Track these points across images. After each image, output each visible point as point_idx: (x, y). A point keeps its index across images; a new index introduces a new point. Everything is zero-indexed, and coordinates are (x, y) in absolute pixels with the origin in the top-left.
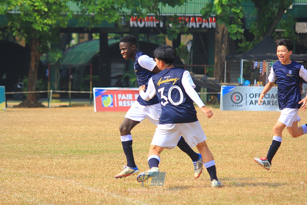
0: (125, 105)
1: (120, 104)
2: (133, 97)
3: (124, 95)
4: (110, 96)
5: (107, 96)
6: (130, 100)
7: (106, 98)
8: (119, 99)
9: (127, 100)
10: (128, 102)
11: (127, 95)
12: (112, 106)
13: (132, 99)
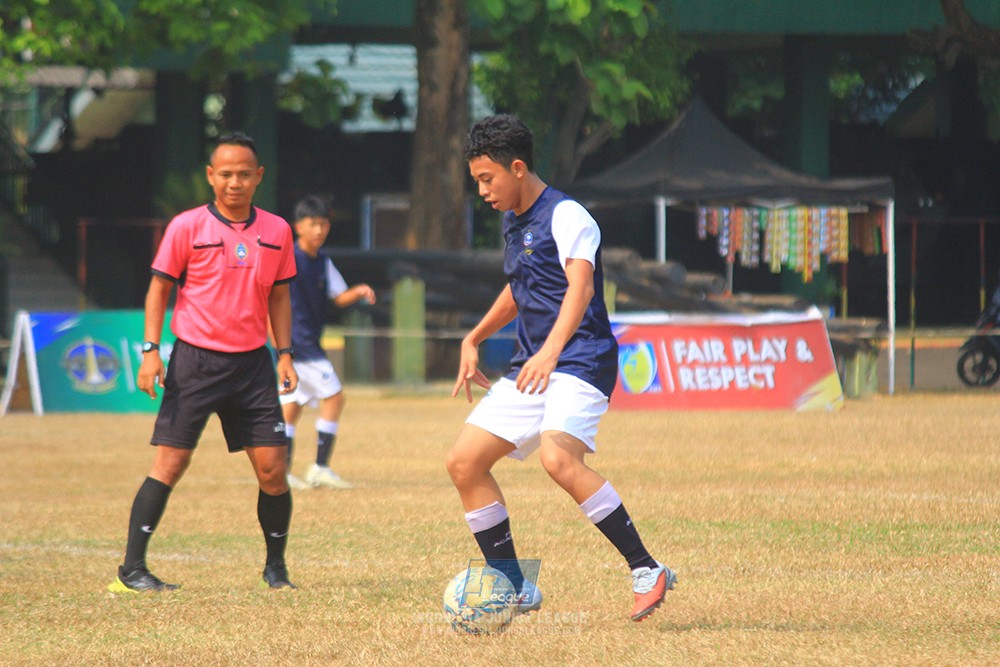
0: (702, 385)
1: (686, 378)
2: (728, 351)
3: (693, 345)
4: (643, 347)
5: (633, 347)
6: (719, 365)
7: (633, 356)
8: (679, 358)
9: (707, 365)
10: (712, 371)
11: (706, 344)
12: (657, 389)
13: (724, 358)
